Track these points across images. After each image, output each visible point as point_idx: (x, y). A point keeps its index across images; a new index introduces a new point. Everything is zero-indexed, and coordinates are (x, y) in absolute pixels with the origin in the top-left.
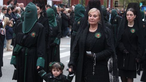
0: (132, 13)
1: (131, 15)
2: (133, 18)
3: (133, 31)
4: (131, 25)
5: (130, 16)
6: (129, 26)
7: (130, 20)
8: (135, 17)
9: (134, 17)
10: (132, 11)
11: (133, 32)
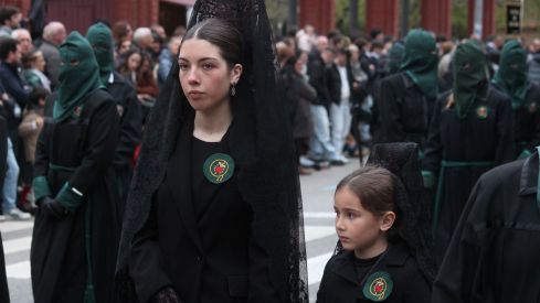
0: (212, 52)
1: (206, 64)
2: (218, 81)
3: (220, 169)
4: (209, 128)
5: (200, 72)
6: (199, 134)
7: (199, 96)
8: (235, 79)
9: (224, 75)
10: (215, 41)
11: (220, 178)
